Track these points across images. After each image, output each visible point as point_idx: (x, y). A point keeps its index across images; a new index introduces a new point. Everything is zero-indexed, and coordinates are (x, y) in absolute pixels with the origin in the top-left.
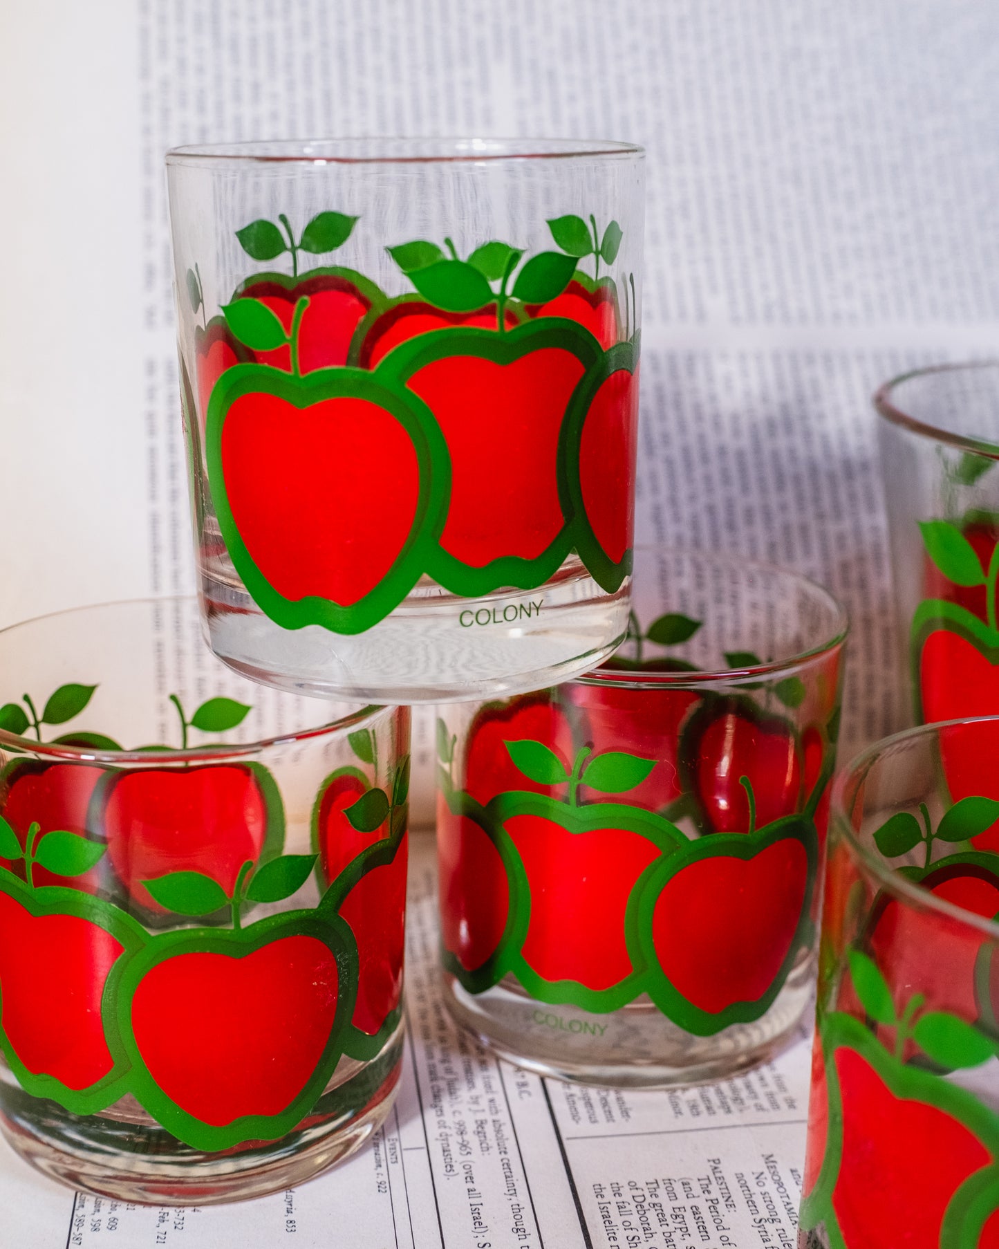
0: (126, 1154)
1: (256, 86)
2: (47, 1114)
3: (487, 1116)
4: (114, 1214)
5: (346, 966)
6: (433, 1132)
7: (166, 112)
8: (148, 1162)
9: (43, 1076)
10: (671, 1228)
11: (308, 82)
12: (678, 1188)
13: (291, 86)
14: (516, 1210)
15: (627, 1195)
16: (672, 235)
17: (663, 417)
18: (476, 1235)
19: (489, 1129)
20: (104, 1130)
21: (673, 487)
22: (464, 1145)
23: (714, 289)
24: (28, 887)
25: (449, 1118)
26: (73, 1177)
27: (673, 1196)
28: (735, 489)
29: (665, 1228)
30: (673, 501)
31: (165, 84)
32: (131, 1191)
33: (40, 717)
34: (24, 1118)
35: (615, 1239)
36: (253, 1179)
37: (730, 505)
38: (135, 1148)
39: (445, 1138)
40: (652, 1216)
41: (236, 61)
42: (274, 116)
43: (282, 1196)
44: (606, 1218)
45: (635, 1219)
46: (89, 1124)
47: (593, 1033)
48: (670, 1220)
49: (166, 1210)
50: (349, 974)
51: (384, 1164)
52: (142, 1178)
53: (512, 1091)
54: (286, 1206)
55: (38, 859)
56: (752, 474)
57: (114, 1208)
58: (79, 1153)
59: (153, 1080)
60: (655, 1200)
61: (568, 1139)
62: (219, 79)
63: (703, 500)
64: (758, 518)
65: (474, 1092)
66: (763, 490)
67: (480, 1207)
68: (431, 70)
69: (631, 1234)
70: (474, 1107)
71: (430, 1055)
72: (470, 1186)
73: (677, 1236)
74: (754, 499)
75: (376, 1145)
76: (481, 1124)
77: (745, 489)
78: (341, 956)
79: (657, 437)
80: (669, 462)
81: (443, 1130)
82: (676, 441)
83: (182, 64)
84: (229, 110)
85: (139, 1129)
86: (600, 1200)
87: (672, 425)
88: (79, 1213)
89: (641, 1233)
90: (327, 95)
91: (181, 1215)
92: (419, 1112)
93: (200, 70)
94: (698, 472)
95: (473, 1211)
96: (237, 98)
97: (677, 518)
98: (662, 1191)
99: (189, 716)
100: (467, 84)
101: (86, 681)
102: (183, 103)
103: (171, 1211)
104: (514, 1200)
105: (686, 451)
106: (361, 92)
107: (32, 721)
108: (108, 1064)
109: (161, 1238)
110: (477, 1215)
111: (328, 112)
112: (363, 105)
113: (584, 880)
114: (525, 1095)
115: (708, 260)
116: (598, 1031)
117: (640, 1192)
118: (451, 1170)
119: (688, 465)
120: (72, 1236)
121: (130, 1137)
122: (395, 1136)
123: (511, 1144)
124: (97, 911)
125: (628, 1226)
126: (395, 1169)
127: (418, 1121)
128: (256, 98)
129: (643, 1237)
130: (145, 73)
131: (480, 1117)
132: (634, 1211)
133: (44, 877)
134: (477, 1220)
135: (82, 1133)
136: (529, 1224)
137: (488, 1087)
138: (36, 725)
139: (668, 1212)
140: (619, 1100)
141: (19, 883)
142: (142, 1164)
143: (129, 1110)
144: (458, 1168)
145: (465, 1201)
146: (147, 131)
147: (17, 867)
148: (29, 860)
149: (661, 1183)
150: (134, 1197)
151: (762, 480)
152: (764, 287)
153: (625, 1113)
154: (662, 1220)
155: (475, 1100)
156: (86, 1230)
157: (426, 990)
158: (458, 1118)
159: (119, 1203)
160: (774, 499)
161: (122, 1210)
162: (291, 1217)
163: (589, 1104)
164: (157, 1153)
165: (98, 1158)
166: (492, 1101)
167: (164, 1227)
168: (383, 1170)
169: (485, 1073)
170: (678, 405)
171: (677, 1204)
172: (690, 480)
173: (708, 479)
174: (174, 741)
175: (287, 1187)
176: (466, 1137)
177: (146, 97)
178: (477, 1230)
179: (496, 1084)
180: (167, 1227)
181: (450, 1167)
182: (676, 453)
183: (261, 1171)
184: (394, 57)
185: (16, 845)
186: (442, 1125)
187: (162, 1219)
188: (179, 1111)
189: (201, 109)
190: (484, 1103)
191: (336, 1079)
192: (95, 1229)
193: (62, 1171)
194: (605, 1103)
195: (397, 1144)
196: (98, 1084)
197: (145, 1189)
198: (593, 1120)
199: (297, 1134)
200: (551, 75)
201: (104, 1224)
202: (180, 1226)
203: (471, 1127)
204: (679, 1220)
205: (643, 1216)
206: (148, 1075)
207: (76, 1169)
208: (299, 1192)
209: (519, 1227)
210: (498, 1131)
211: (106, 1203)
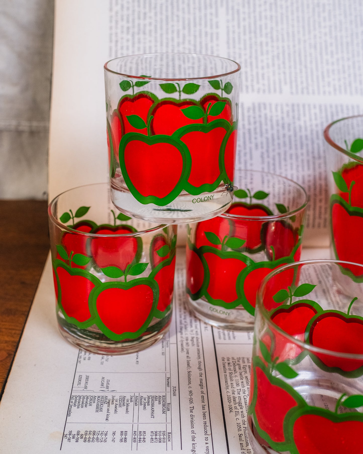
0: (94, 340)
1: (145, 14)
2: (72, 327)
3: (195, 336)
4: (90, 356)
5: (156, 293)
6: (179, 339)
7: (117, 22)
8: (100, 342)
9: (72, 318)
10: (242, 371)
11: (161, 13)
12: (246, 360)
13: (156, 14)
14: (200, 363)
15: (231, 361)
16: (273, 65)
17: (266, 124)
18: (187, 369)
19: (195, 340)
20: (87, 333)
21: (268, 147)
22: (187, 344)
23: (286, 83)
24: (69, 267)
25: (184, 336)
26: (78, 345)
27: (244, 362)
28: (287, 148)
29: (240, 371)
30: (268, 151)
31: (117, 13)
32: (95, 350)
33: (74, 215)
34: (66, 327)
35: (226, 373)
36: (128, 349)
37: (285, 153)
38: (96, 338)
39: (182, 341)
40: (237, 367)
41: (139, 6)
42: (150, 24)
43: (135, 354)
44: (224, 367)
45: (232, 368)
46: (84, 331)
47: (226, 314)
48: (242, 369)
49: (104, 356)
50: (156, 295)
51: (164, 347)
52: (98, 347)
53: (203, 329)
54: (136, 357)
55: (73, 261)
56: (293, 143)
57: (90, 354)
58: (81, 339)
59: (102, 321)
60: (238, 363)
61: (217, 344)
62: (134, 11)
63: (277, 151)
64: (294, 157)
65: (192, 329)
66: (296, 149)
67: (190, 361)
68: (200, 9)
69: (230, 372)
70: (191, 333)
71: (181, 317)
72: (188, 355)
73: (243, 373)
74: (293, 151)
75: (163, 342)
76: (193, 338)
77: (290, 148)
78: (154, 290)
79: (264, 131)
80: (267, 139)
81: (182, 339)
82: (270, 132)
83: (122, 6)
84: (136, 22)
85: (97, 334)
86: (223, 362)
87: (269, 127)
88: (80, 355)
89: (233, 372)
90: (167, 17)
91: (108, 357)
92: (175, 333)
93: (128, 9)
94: (276, 142)
95: (188, 362)
96: (139, 18)
97: (268, 157)
98: (241, 361)
99: (116, 216)
100: (211, 14)
101: (87, 206)
102: (122, 20)
103: (105, 356)
104: (199, 360)
105: (273, 135)
106: (178, 16)
107: (71, 216)
108: (89, 316)
109: (102, 363)
110: (188, 363)
111: (167, 24)
112: (178, 21)
113: (225, 272)
114: (206, 331)
115: (284, 73)
116: (227, 314)
117: (234, 360)
118: (183, 350)
119: (273, 140)
120: (78, 361)
121: (95, 335)
122: (168, 339)
123: (200, 344)
124: (88, 275)
125: (230, 369)
126: (167, 349)
127: (175, 336)
128: (145, 18)
129: (233, 373)
130: (111, 10)
131: (193, 336)
132: (232, 365)
133: (74, 265)
134: (188, 365)
135: (82, 333)
136: (202, 367)
137: (196, 327)
138: (73, 218)
139: (242, 366)
140: (233, 334)
141: (68, 267)
142: (98, 343)
143: (95, 328)
144: (185, 350)
145: (186, 359)
146: (111, 28)
147: (67, 262)
148: (71, 260)
149: (241, 358)
150: (95, 351)
151: (296, 145)
152: (302, 83)
153: (234, 338)
154: (240, 369)
155: (192, 331)
156: (82, 359)
157: (182, 297)
158: (186, 336)
159: (91, 353)
160: (299, 151)
161: (92, 355)
162: (137, 360)
163: (224, 334)
164: (102, 340)
165: (86, 340)
166: (197, 331)
167: (103, 360)
168: (164, 349)
169: (196, 323)
170: (271, 121)
171: (244, 364)
172: (273, 145)
173: (279, 144)
174: (112, 223)
175: (137, 352)
176: (188, 341)
177: (111, 17)
178: (188, 367)
179: (198, 327)
180: (104, 360)
181: (182, 349)
182: (270, 136)
183: (131, 347)
184: (189, 5)
185: (67, 256)
186: (182, 337)
187: (103, 358)
188: (108, 330)
189: (128, 22)
190: (194, 332)
191: (152, 323)
192: (84, 359)
193: (75, 343)
194: (229, 334)
195: (169, 342)
196: (87, 321)
197: (98, 350)
198: (225, 339)
199: (141, 337)
200: (238, 11)
201: (87, 358)
202: (107, 360)
203: (190, 339)
204: (244, 369)
205: (234, 367)
206: (100, 319)
207: (80, 343)
208: (140, 353)
209: (200, 367)
210: (197, 340)
211: (88, 353)
